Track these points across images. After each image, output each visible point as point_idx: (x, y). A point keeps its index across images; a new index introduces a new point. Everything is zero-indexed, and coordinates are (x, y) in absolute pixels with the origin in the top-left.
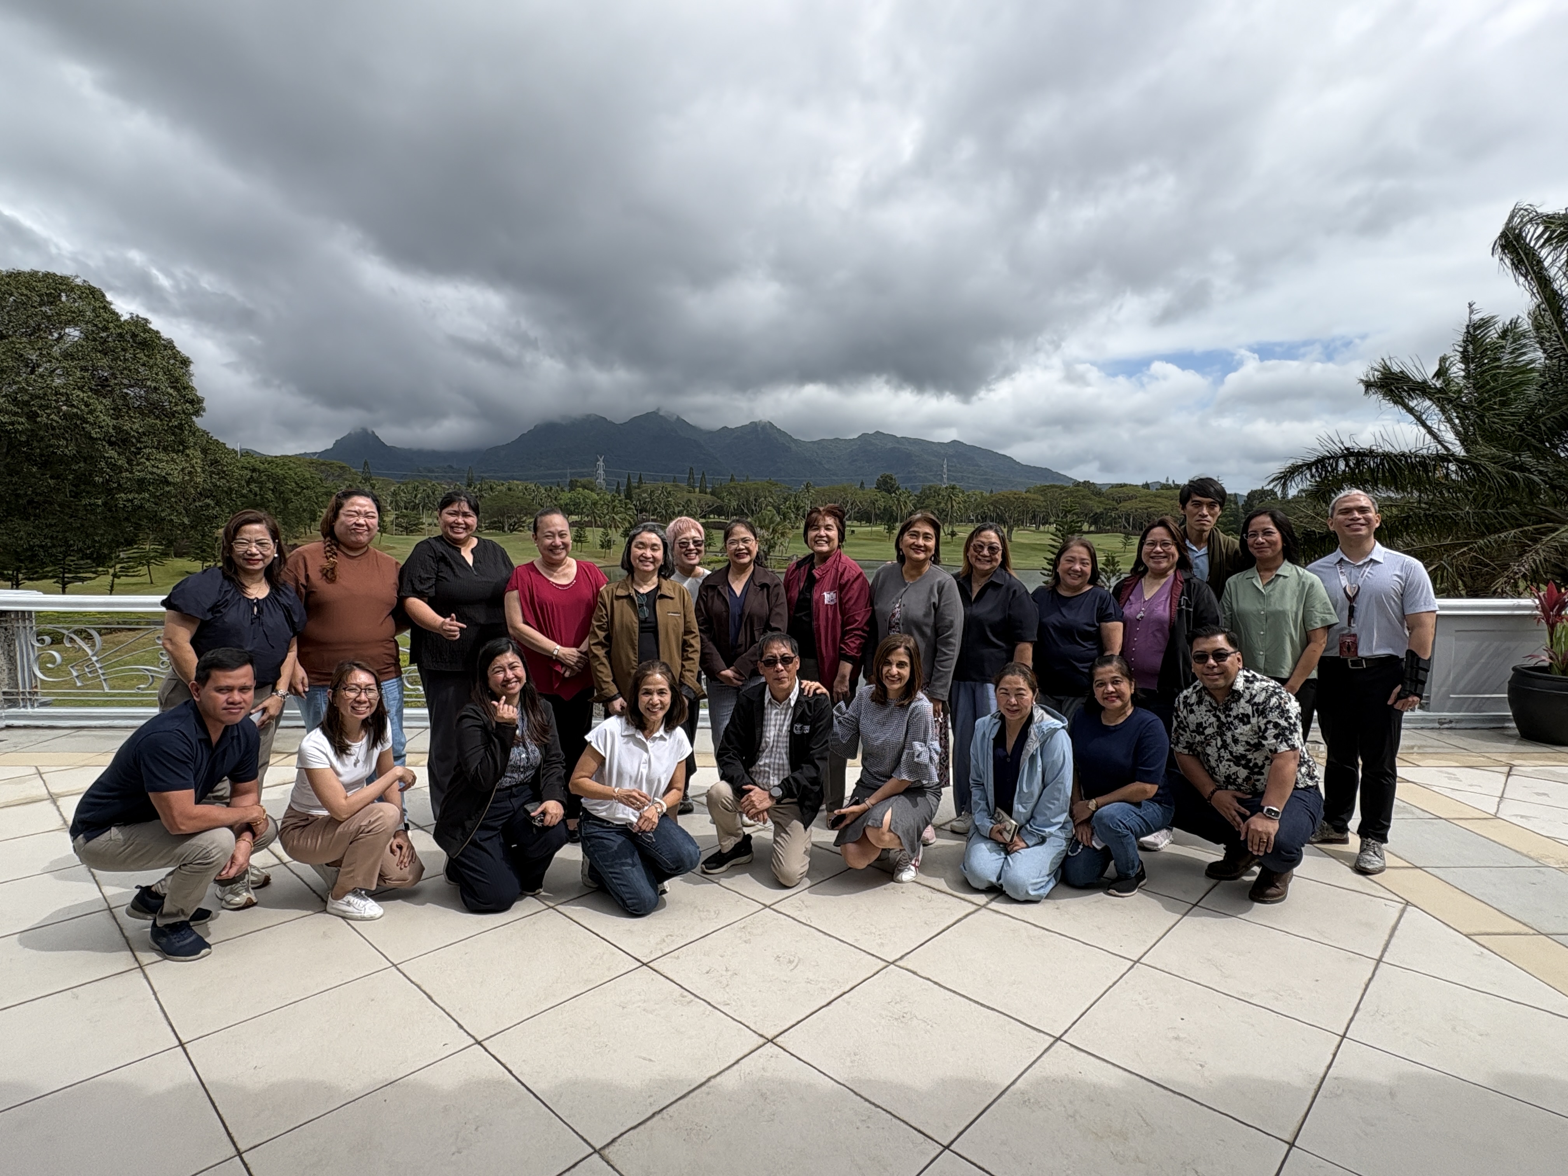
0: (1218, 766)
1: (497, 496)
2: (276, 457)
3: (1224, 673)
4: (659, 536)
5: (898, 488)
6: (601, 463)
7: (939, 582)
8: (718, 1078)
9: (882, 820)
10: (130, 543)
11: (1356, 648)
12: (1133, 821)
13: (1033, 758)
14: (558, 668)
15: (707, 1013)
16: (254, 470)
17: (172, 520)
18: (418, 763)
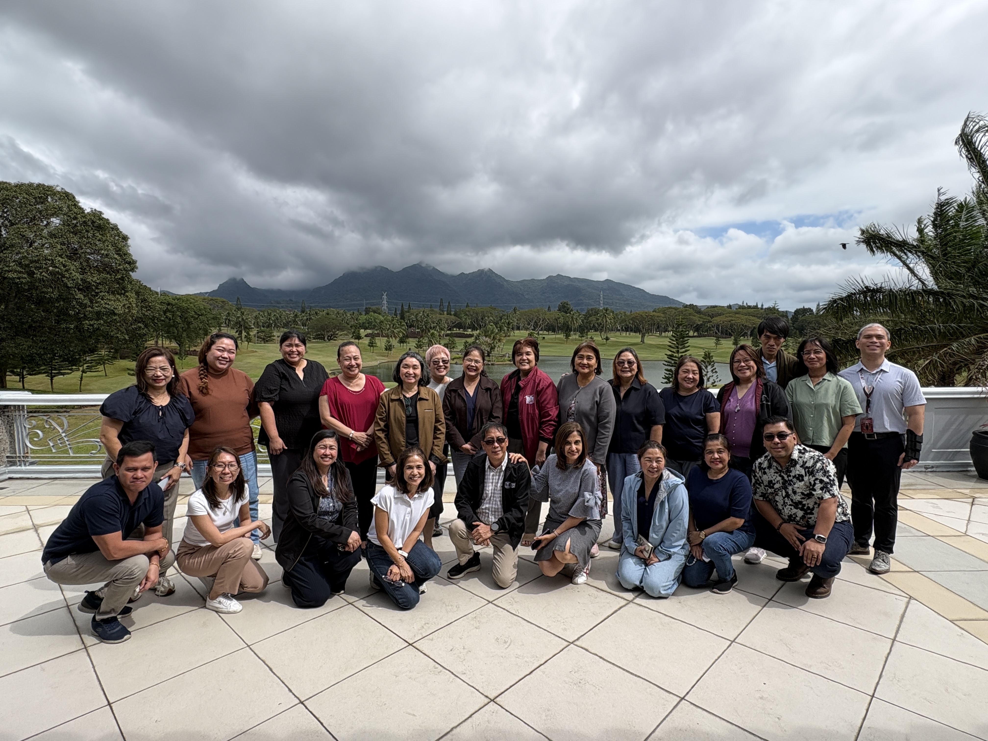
0: (783, 509)
1: (320, 318)
2: (182, 296)
3: (785, 447)
4: (418, 360)
5: (572, 310)
6: (385, 297)
7: (600, 388)
8: (458, 728)
9: (565, 546)
10: (92, 351)
11: (872, 427)
12: (729, 545)
13: (662, 503)
14: (354, 446)
15: (451, 680)
16: (169, 304)
17: (118, 337)
18: (267, 501)
